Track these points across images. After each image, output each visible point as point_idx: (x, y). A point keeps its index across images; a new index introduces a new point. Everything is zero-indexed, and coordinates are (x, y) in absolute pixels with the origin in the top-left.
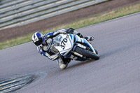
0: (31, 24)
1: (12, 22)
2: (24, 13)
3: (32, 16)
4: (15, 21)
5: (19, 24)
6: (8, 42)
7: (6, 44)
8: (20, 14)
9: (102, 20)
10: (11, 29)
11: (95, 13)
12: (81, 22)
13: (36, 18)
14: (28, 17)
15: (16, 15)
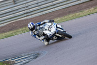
0: (36, 17)
1: (23, 16)
2: (31, 10)
3: (37, 12)
4: (25, 15)
5: (28, 17)
6: (20, 30)
7: (19, 31)
8: (28, 10)
9: (85, 14)
10: (22, 20)
11: (80, 10)
12: (71, 15)
13: (40, 13)
14: (34, 12)
15: (26, 11)
